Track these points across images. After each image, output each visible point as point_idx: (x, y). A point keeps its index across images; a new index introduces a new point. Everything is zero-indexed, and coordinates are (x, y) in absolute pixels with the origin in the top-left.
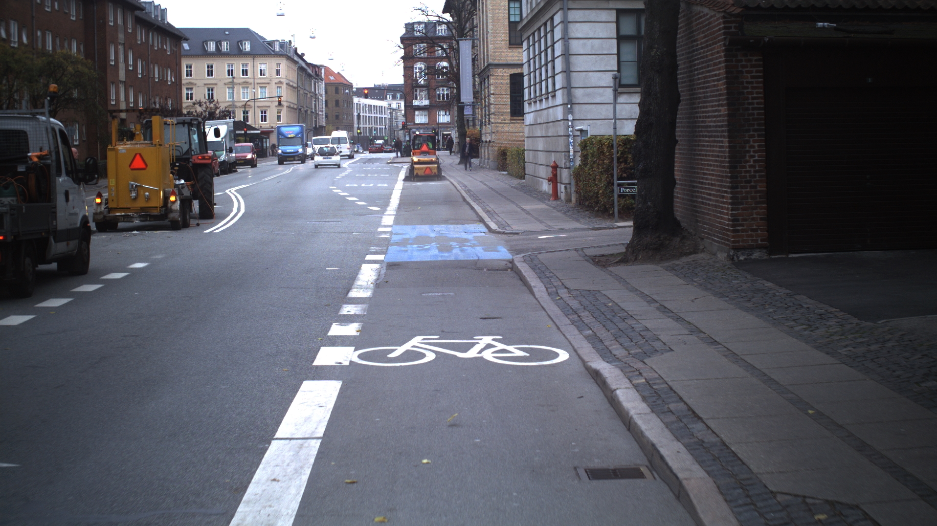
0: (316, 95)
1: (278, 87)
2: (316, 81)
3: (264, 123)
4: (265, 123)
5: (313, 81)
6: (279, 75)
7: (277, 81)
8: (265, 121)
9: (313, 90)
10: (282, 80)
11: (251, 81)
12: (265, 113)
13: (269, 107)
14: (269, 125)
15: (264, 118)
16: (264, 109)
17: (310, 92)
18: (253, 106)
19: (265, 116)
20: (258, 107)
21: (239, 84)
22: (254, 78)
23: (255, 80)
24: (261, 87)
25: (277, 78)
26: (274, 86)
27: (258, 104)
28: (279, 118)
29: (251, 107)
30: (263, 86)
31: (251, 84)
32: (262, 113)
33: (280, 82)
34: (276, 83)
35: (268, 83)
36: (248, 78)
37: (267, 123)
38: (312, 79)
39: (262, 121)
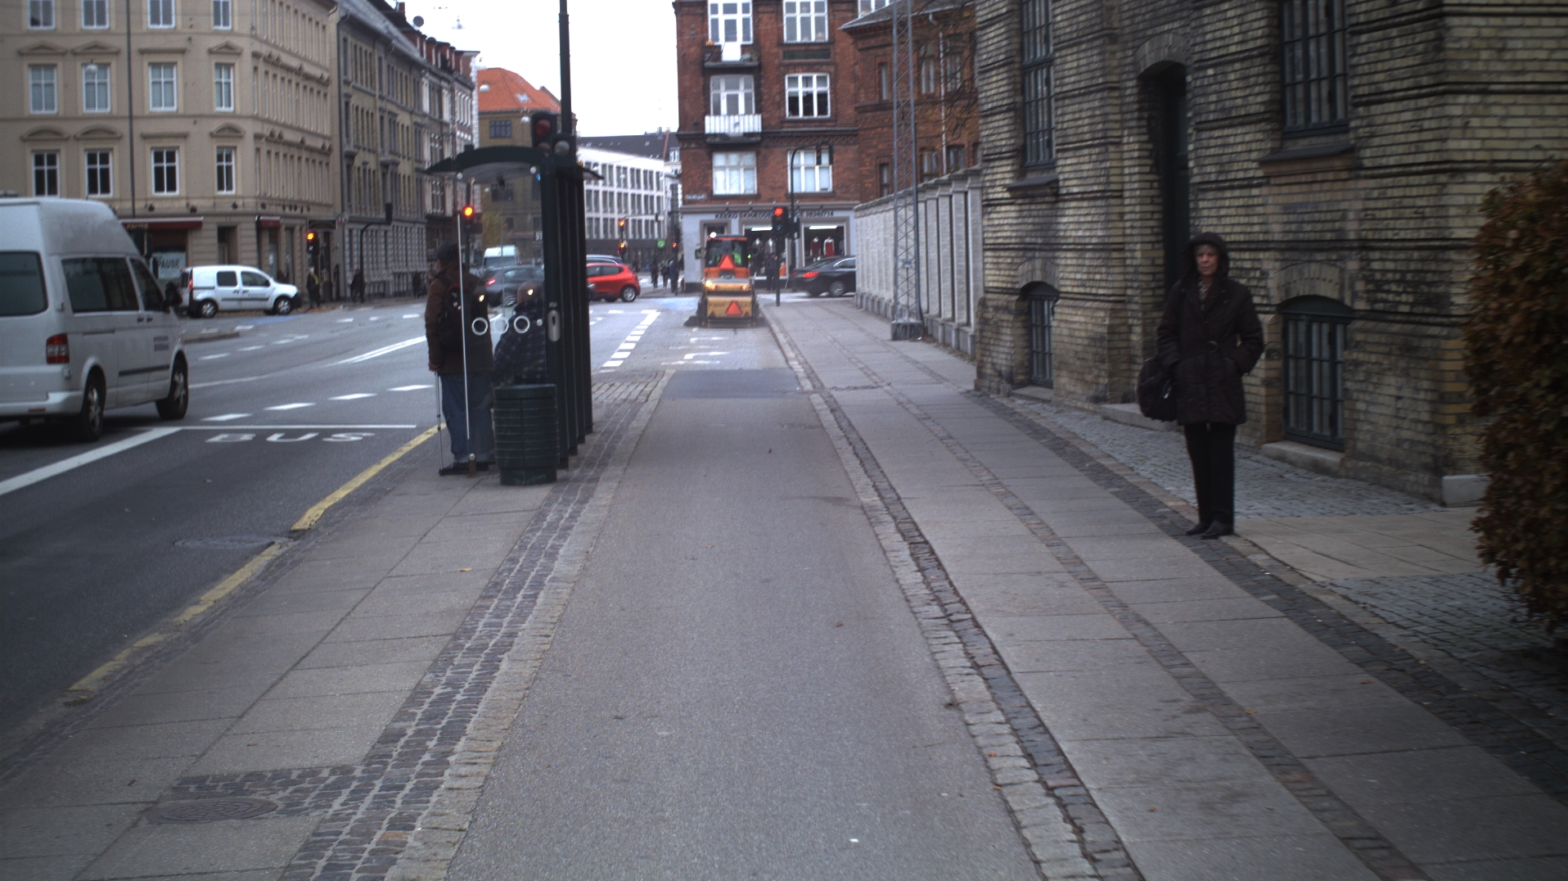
0: (442, 124)
1: (219, 66)
2: (444, 84)
3: (165, 194)
4: (171, 194)
5: (425, 81)
6: (226, 23)
7: (215, 42)
8: (172, 187)
9: (426, 107)
10: (235, 42)
11: (120, 43)
12: (171, 157)
13: (185, 136)
14: (183, 203)
15: (163, 179)
16: (167, 144)
17: (411, 113)
18: (126, 132)
19: (172, 171)
20: (145, 137)
21: (75, 53)
22: (129, 34)
23: (133, 39)
24: (155, 66)
25: (218, 33)
26: (207, 64)
27: (141, 127)
28: (224, 178)
29: (120, 138)
30: (164, 59)
31: (117, 53)
32: (158, 157)
33: (229, 49)
34: (211, 52)
35: (183, 52)
36: (107, 33)
37: (177, 193)
38: (422, 76)
39: (159, 188)
